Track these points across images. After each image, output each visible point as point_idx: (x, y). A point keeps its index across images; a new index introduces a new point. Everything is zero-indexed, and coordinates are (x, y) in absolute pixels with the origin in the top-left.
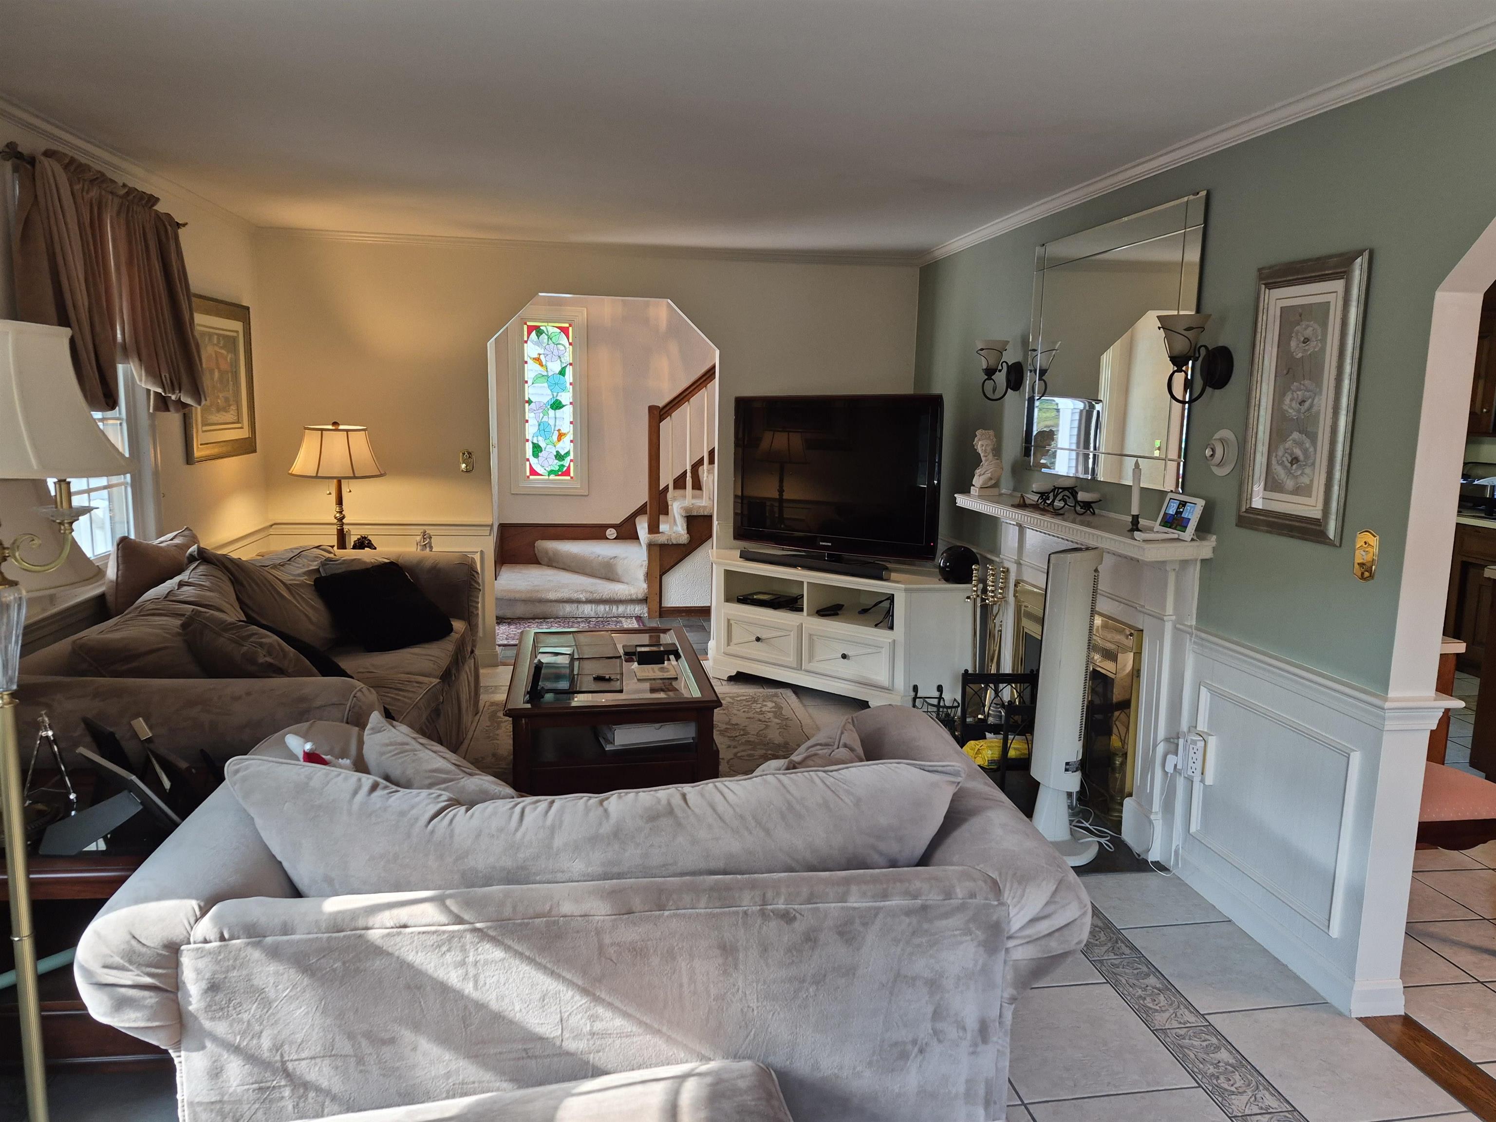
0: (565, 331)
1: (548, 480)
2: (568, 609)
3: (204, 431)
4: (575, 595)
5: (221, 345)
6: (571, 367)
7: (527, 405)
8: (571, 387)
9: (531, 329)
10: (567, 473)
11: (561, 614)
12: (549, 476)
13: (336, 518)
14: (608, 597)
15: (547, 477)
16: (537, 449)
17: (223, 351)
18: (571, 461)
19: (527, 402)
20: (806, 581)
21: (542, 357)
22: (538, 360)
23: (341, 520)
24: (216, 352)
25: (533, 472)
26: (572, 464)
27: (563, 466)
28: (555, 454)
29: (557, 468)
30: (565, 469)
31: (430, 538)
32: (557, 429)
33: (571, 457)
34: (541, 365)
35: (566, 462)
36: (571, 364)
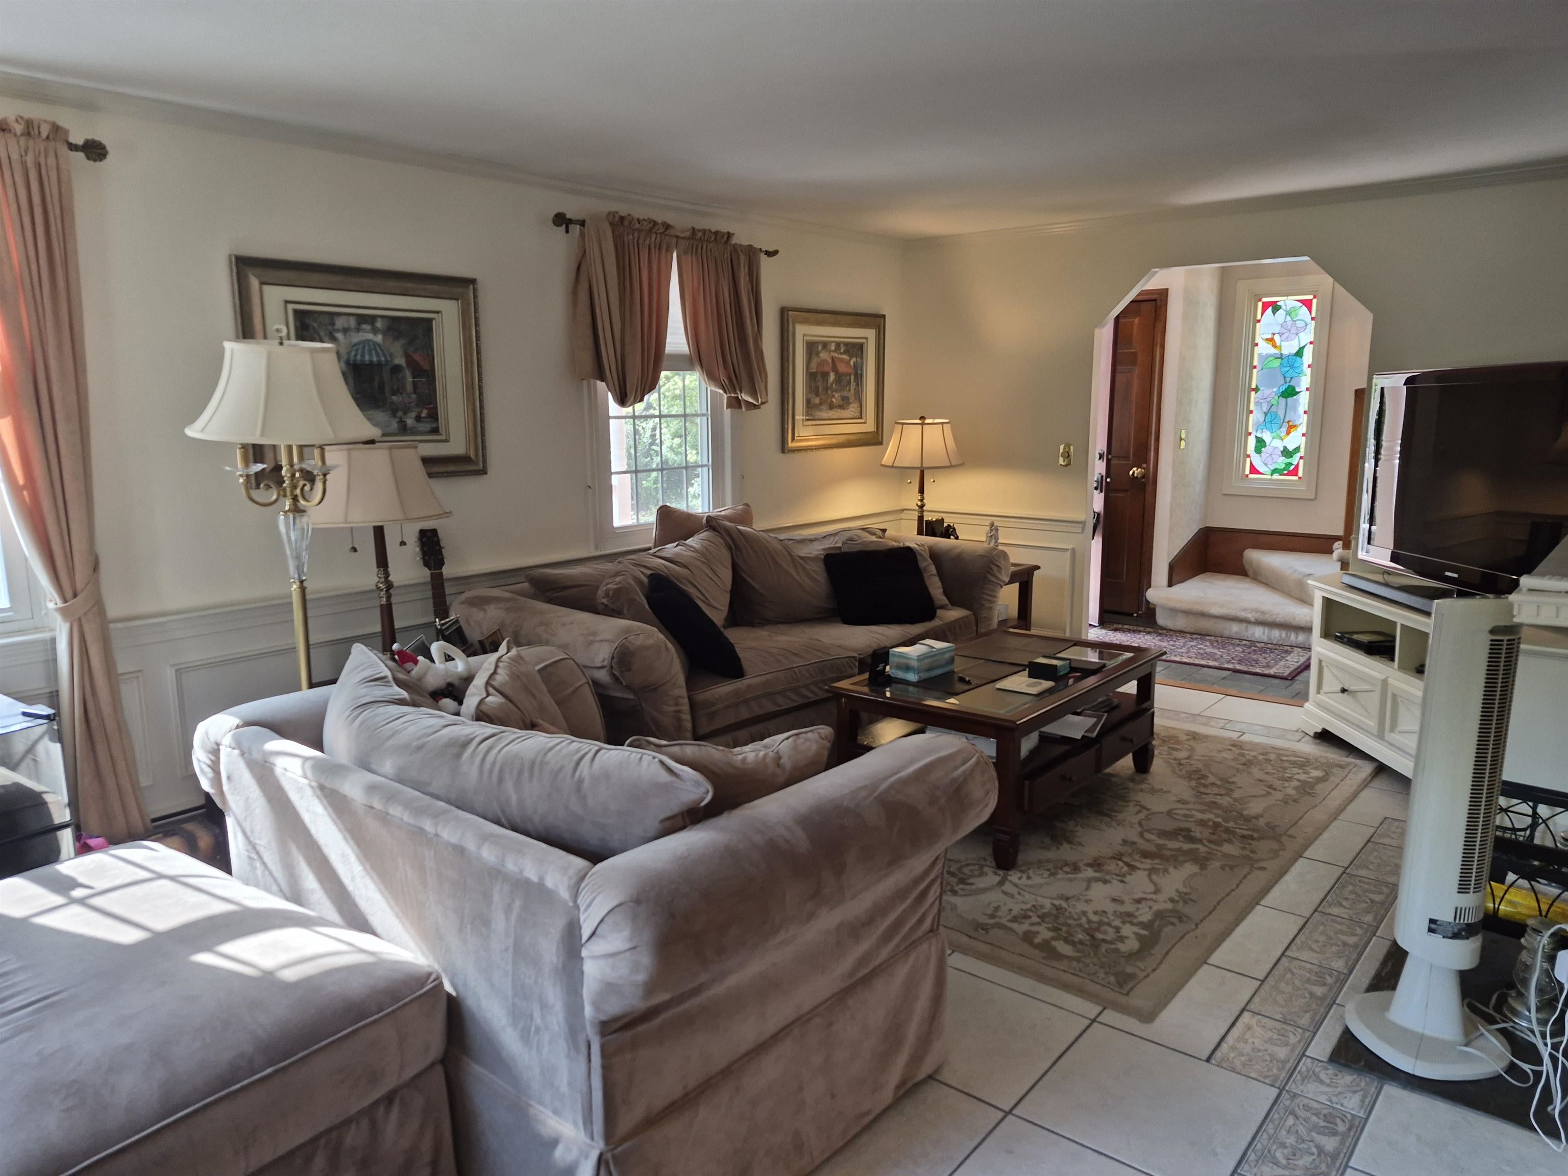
0: (1308, 304)
1: (1271, 480)
2: (1235, 629)
3: (804, 426)
4: (1243, 613)
5: (842, 351)
6: (1312, 346)
7: (1253, 393)
8: (1309, 369)
9: (1266, 306)
10: (1294, 472)
11: (1226, 633)
12: (1272, 475)
13: (917, 505)
14: (1282, 621)
15: (1269, 477)
16: (1260, 443)
17: (845, 357)
18: (1301, 458)
19: (1253, 390)
20: (1399, 621)
21: (1277, 338)
22: (1271, 340)
23: (922, 507)
24: (833, 358)
25: (1253, 470)
26: (1302, 462)
27: (1291, 464)
28: (1282, 449)
29: (1283, 466)
30: (1292, 467)
31: (997, 530)
32: (1287, 420)
33: (1302, 453)
34: (1275, 346)
35: (1295, 460)
36: (1311, 343)
